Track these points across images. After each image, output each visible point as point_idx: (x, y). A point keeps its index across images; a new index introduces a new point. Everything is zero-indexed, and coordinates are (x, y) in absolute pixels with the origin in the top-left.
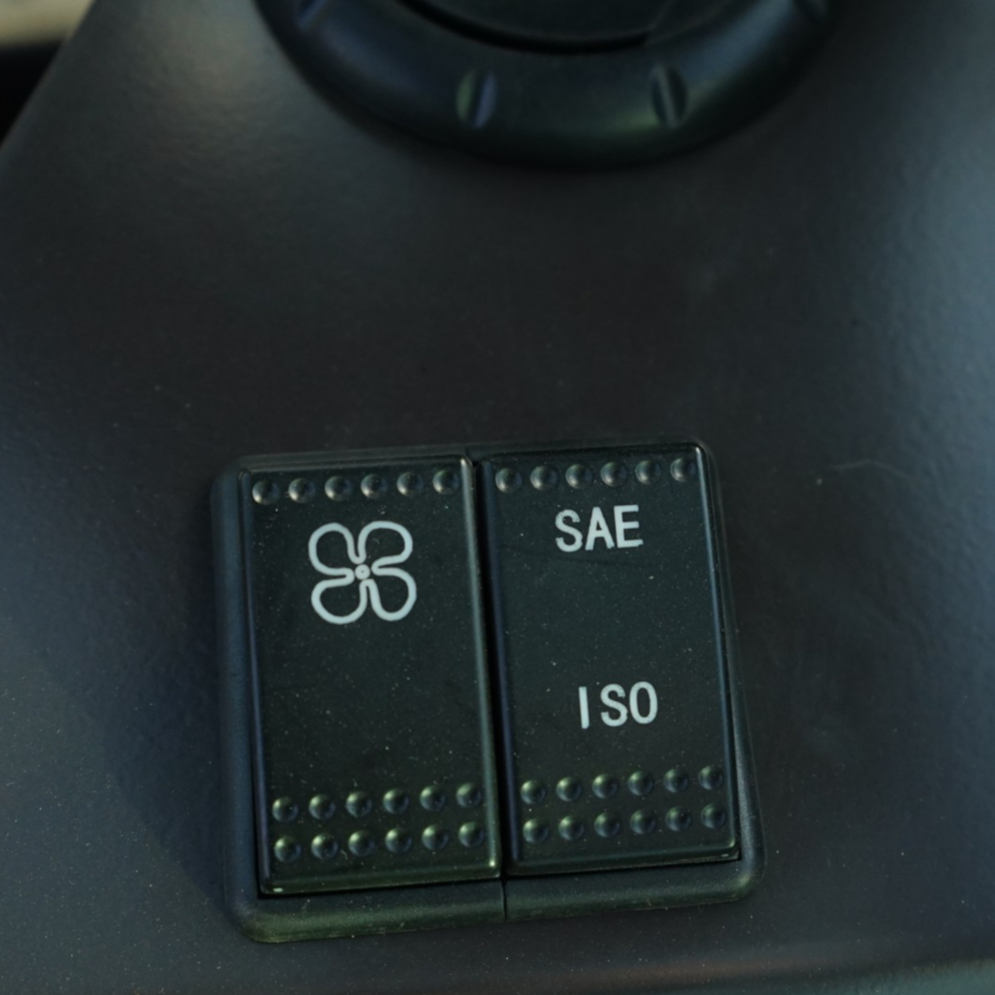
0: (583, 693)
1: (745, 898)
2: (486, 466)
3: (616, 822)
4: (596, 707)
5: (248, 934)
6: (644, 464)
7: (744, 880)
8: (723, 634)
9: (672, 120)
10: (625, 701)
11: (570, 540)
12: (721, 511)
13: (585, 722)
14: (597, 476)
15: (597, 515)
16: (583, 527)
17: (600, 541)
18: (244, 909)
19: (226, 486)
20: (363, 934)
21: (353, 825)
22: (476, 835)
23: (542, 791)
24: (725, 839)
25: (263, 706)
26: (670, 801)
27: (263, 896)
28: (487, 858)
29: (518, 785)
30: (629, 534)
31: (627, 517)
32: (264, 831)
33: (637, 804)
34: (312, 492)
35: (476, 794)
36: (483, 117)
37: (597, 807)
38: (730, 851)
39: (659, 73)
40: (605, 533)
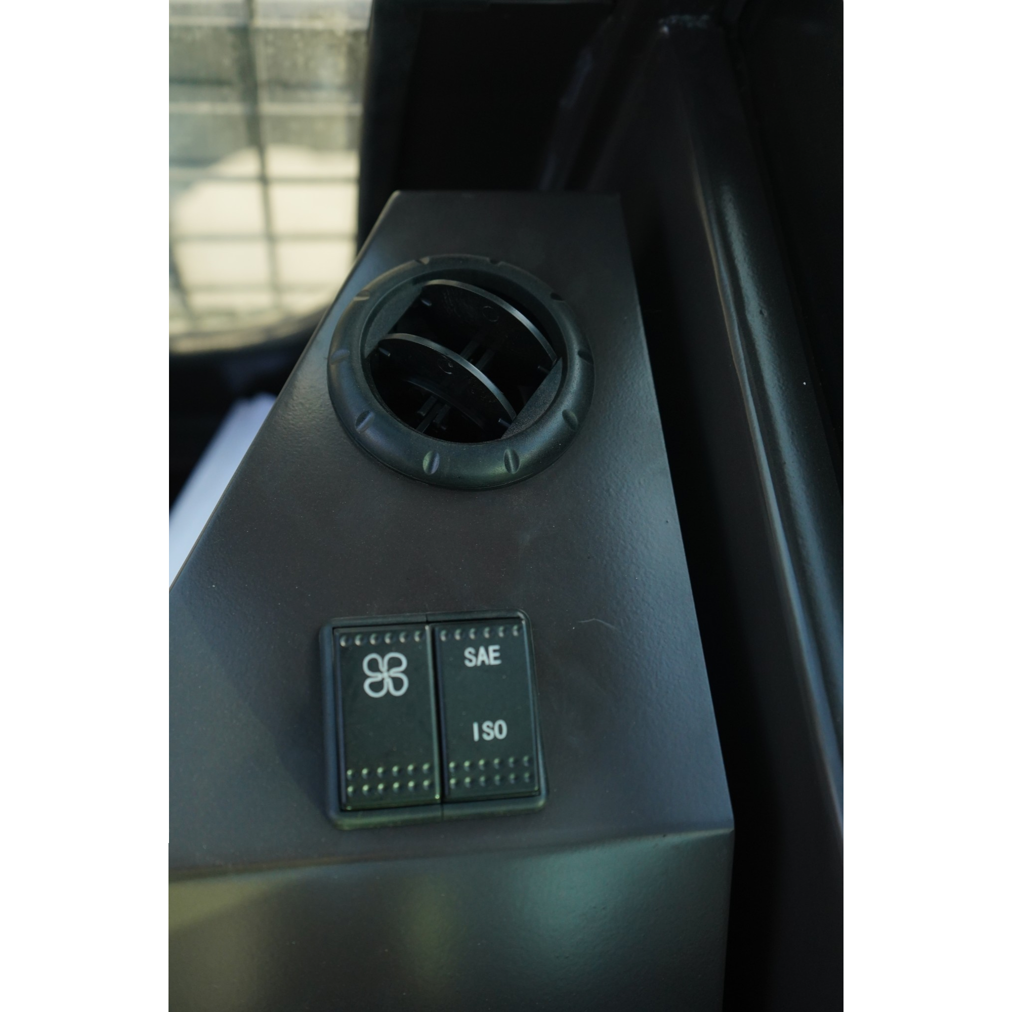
0: (476, 726)
1: (541, 811)
2: (437, 629)
3: (489, 780)
4: (481, 731)
5: (334, 826)
6: (501, 628)
7: (541, 803)
8: (533, 701)
9: (513, 471)
10: (493, 729)
11: (471, 661)
12: (533, 641)
13: (476, 737)
14: (482, 634)
15: (482, 650)
16: (476, 655)
17: (483, 662)
18: (333, 814)
19: (327, 631)
20: (383, 827)
21: (380, 781)
22: (432, 785)
23: (458, 767)
24: (534, 786)
25: (344, 731)
26: (511, 771)
27: (342, 810)
28: (434, 794)
29: (448, 763)
30: (496, 658)
31: (495, 651)
32: (343, 784)
33: (497, 772)
34: (365, 641)
35: (431, 769)
36: (434, 471)
37: (481, 773)
38: (536, 791)
39: (508, 452)
40: (485, 658)
